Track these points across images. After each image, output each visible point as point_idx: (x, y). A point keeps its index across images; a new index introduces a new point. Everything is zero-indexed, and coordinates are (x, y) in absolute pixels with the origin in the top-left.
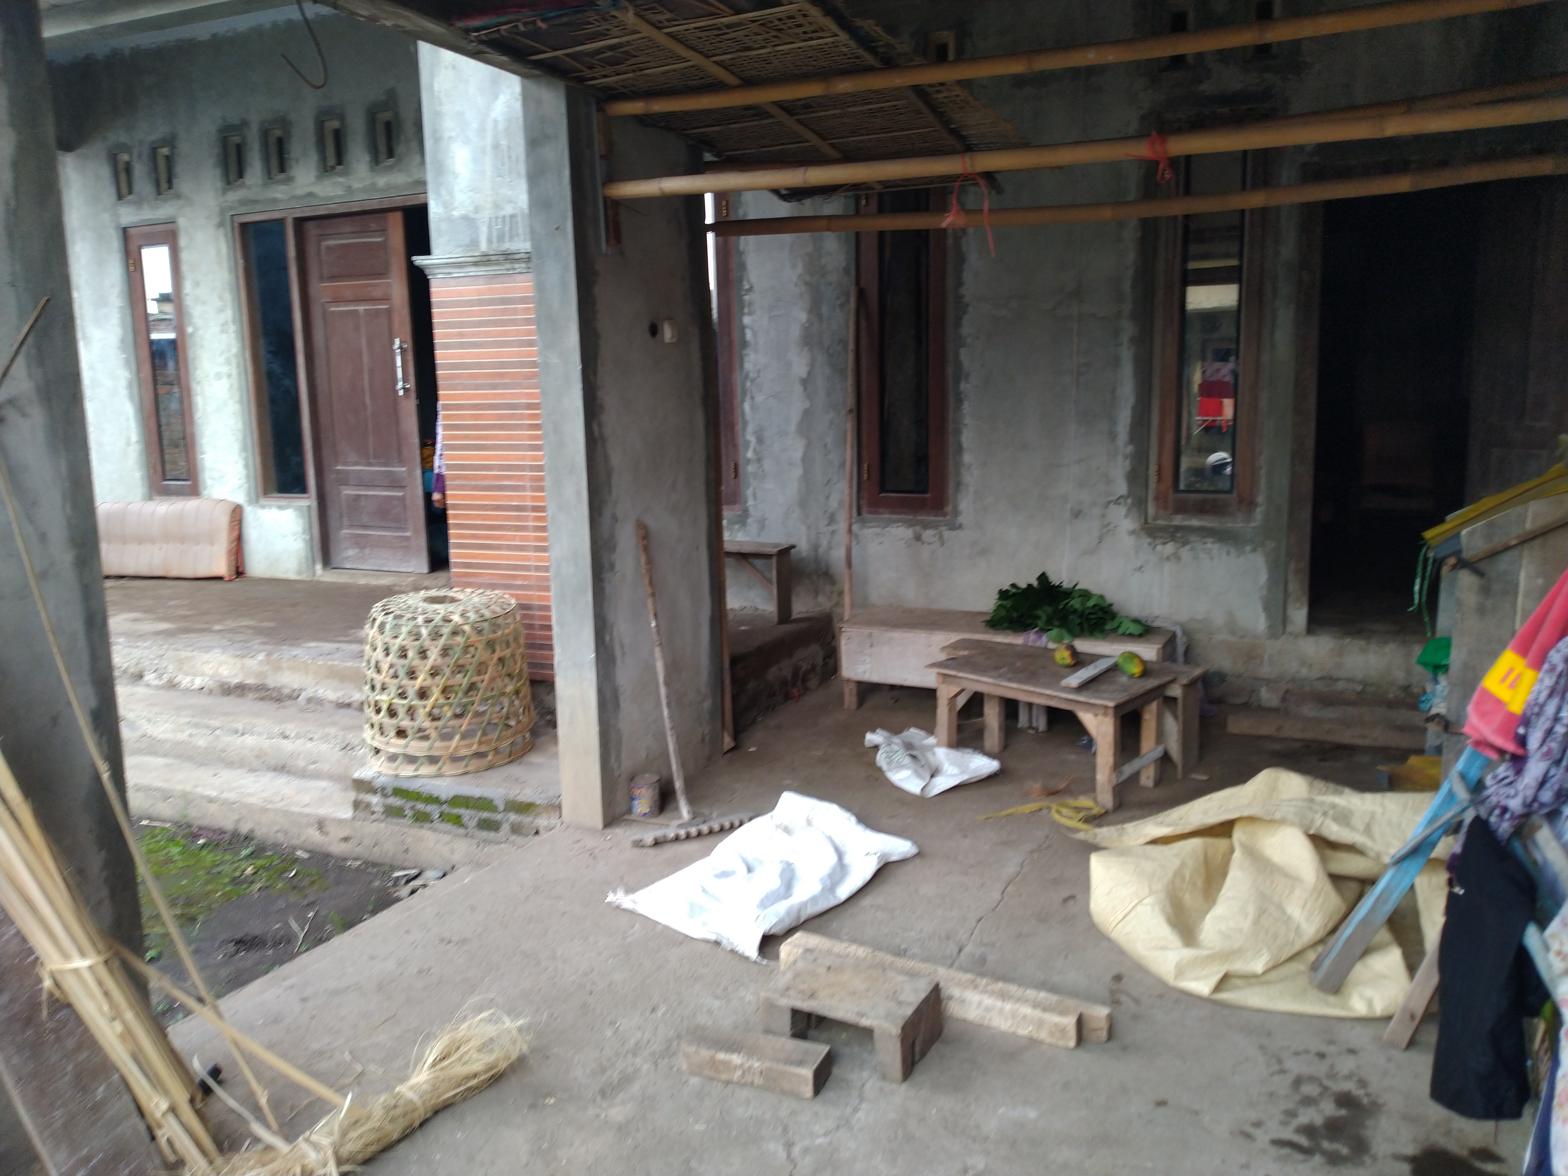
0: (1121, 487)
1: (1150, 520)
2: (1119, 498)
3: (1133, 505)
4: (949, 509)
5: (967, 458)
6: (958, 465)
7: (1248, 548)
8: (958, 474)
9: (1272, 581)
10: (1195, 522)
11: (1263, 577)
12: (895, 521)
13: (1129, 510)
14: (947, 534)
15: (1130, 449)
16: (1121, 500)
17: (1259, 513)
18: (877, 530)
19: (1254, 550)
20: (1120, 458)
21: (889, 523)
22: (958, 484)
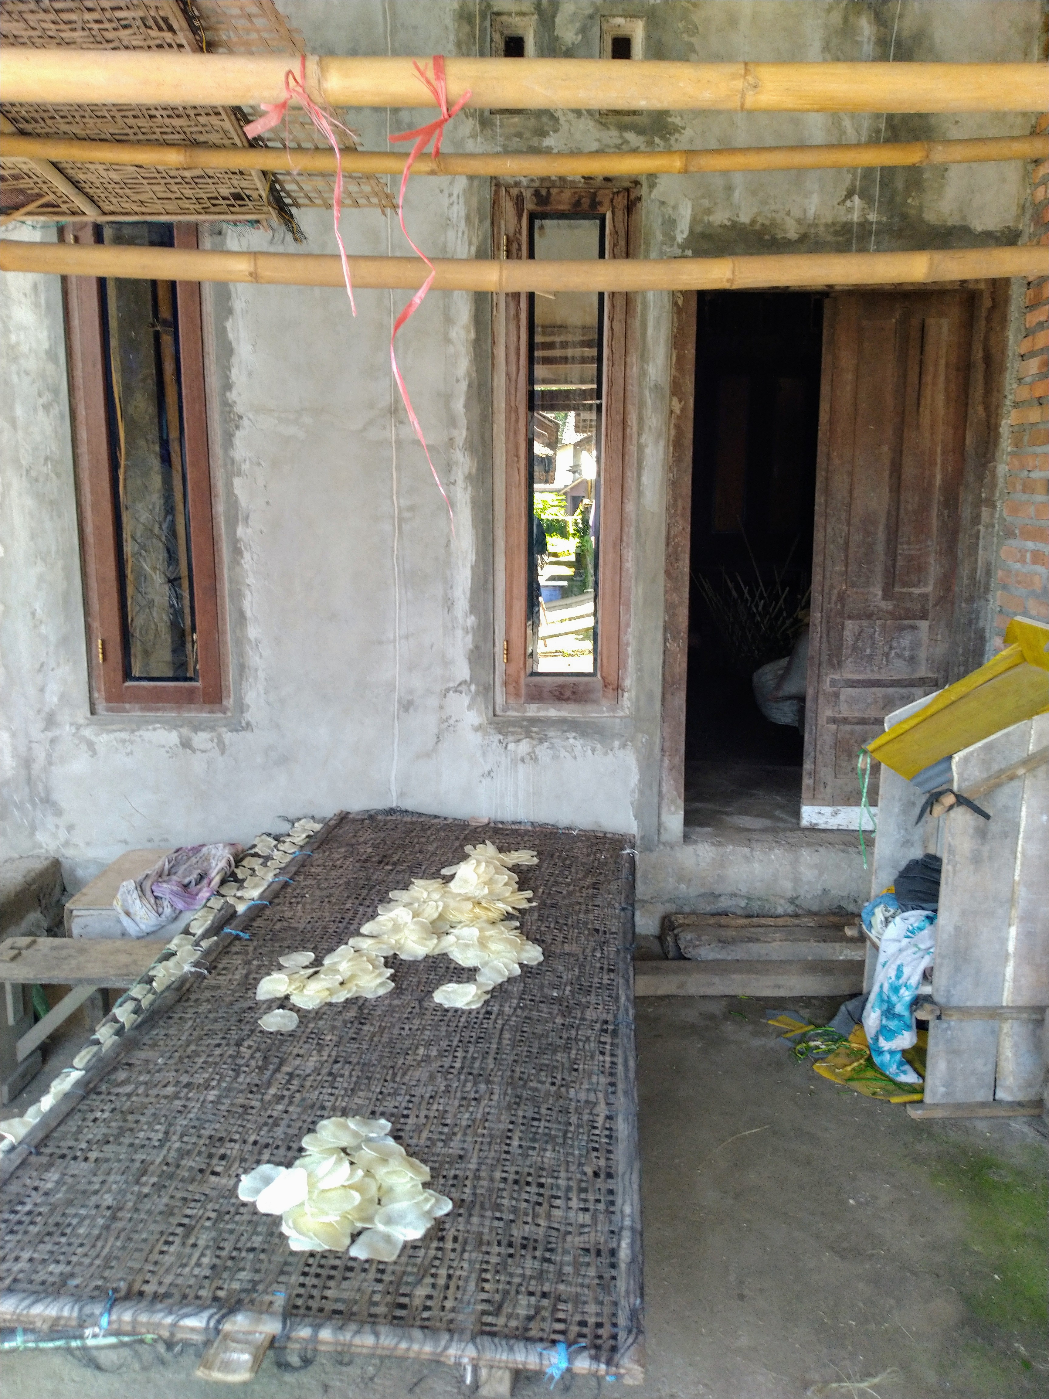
0: (463, 671)
1: (499, 712)
2: (460, 684)
3: (477, 693)
4: (229, 702)
5: (253, 632)
6: (240, 642)
7: (617, 743)
8: (241, 654)
9: (644, 782)
10: (552, 712)
11: (634, 778)
12: (148, 722)
13: (473, 700)
14: (228, 737)
15: (471, 621)
16: (463, 688)
17: (627, 700)
18: (124, 735)
19: (623, 746)
20: (459, 633)
21: (140, 724)
22: (242, 668)
